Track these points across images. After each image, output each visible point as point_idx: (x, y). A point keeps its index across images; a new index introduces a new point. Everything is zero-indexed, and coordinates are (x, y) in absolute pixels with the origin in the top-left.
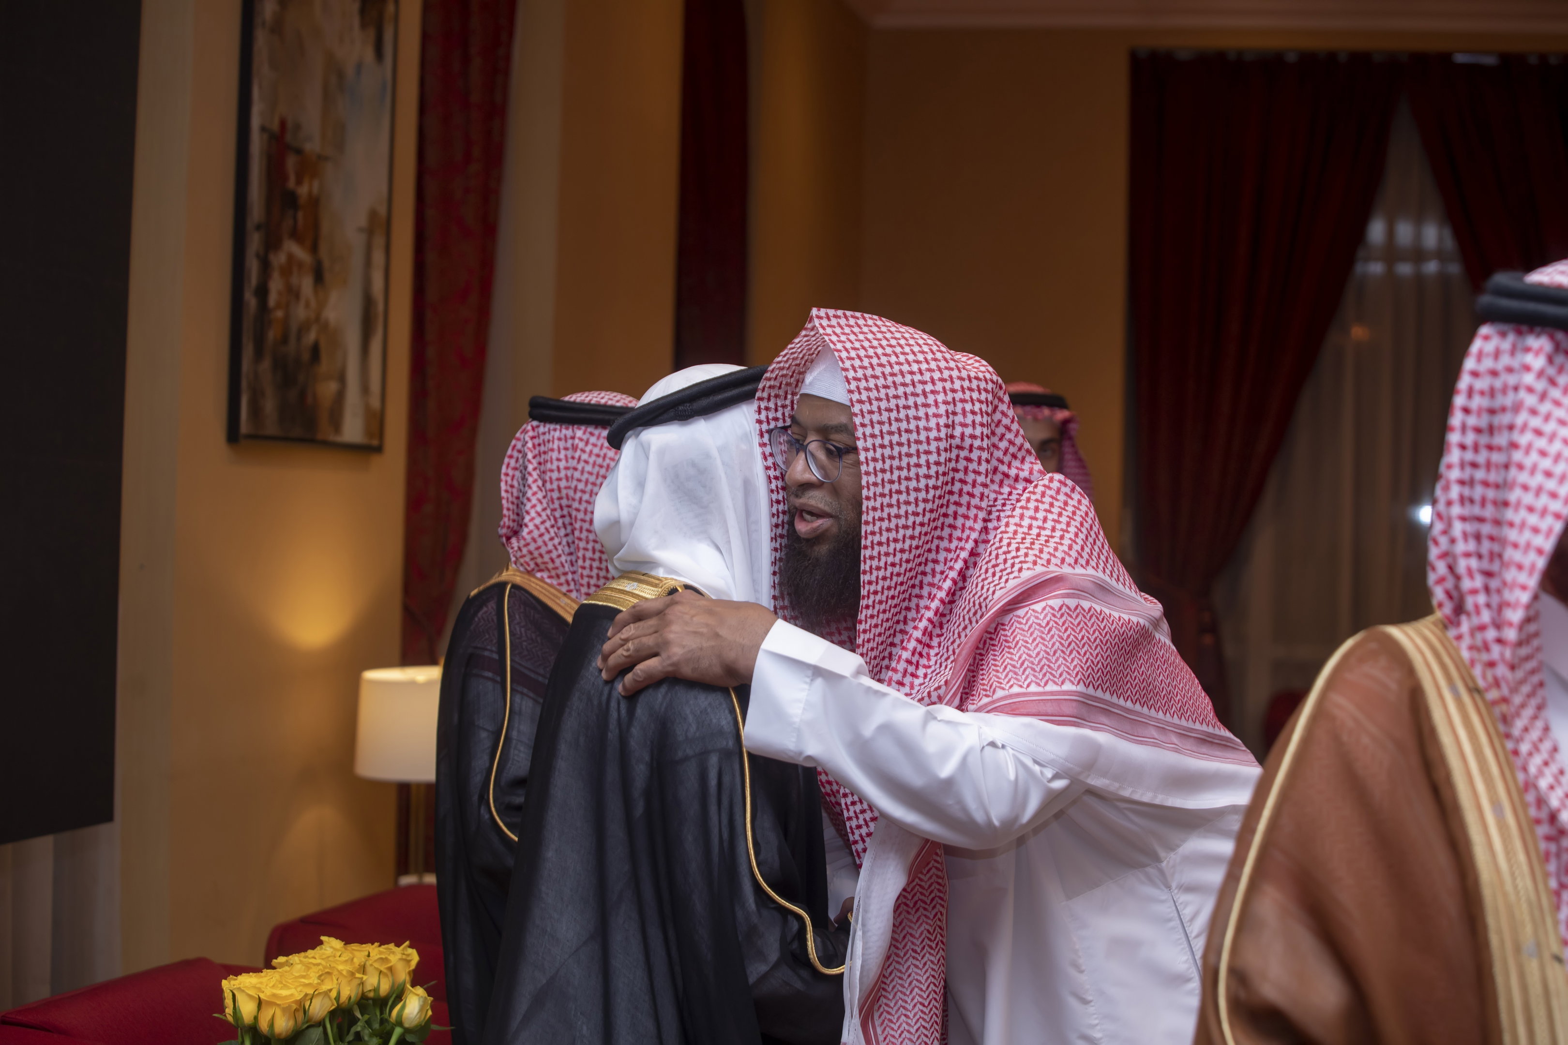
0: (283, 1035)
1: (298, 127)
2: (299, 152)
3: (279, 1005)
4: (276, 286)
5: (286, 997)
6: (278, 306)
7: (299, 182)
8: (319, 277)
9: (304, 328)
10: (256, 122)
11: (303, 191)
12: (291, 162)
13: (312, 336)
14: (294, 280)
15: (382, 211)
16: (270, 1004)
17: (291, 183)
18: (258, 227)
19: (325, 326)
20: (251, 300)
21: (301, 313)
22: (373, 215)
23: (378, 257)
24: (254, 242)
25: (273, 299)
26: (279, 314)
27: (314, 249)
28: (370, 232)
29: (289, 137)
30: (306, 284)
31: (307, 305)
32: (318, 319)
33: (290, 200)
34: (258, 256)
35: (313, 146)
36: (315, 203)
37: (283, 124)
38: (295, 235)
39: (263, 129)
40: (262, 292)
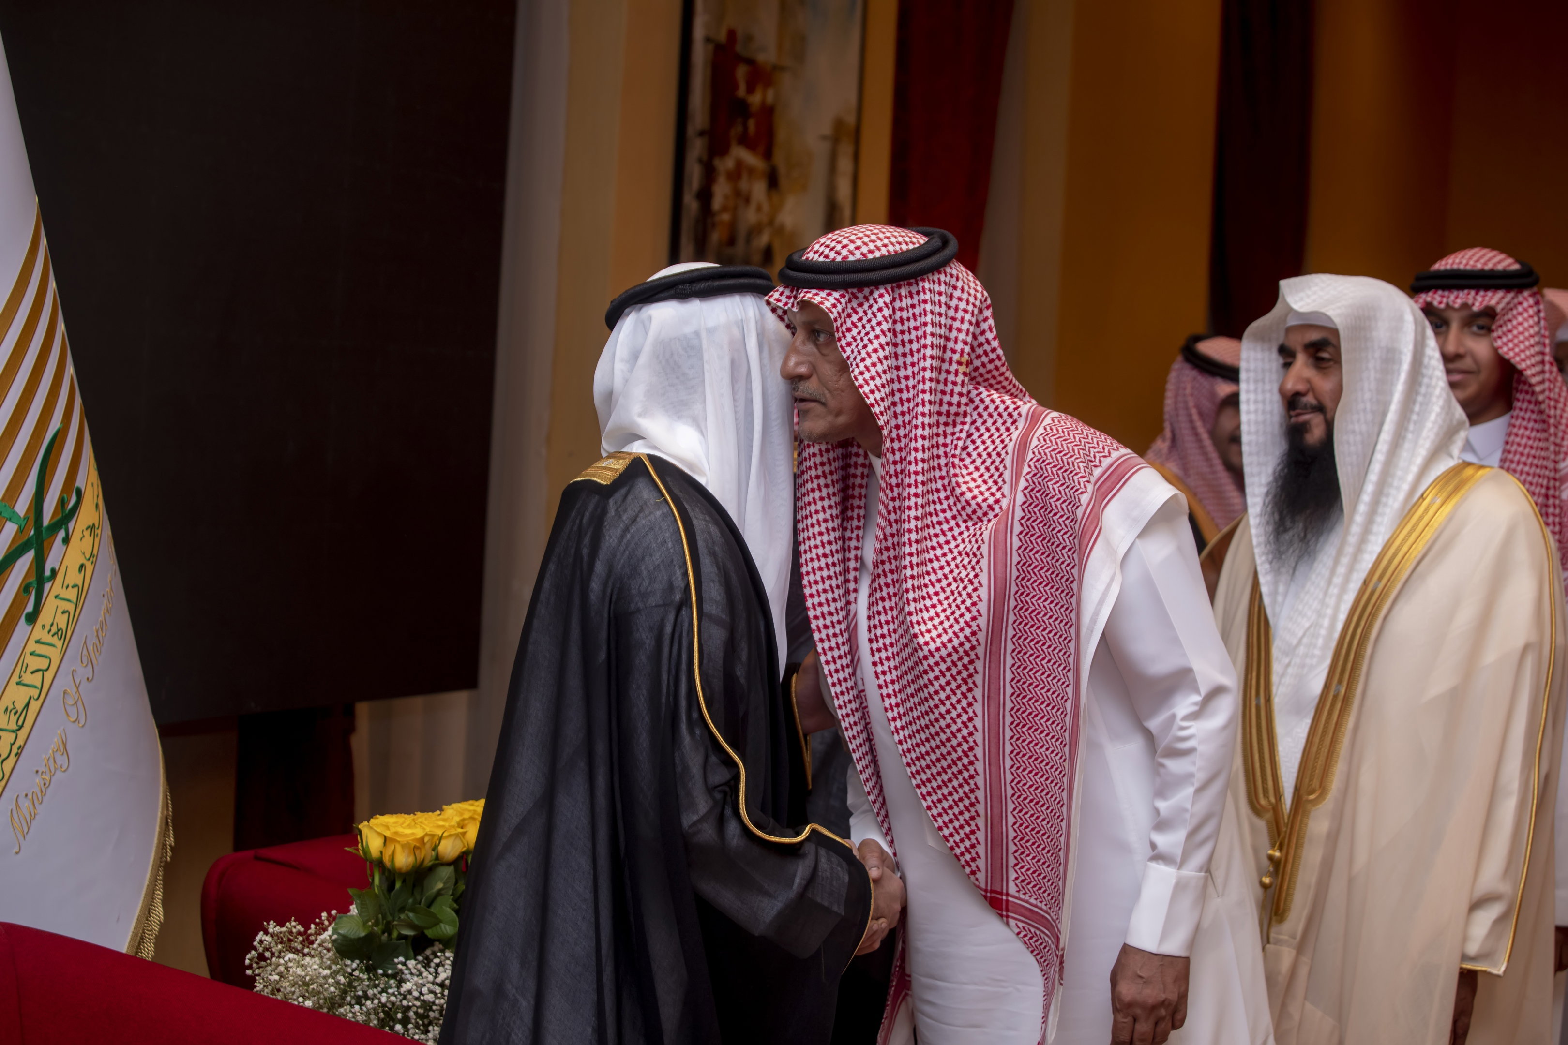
0: (404, 870)
1: (749, 38)
2: (750, 62)
3: (399, 842)
4: (721, 191)
5: (406, 835)
6: (724, 209)
7: (751, 90)
8: (773, 181)
9: (755, 231)
10: (699, 33)
11: (755, 99)
12: (741, 72)
13: (764, 239)
14: (744, 184)
15: (851, 120)
16: (393, 841)
17: (742, 91)
18: (702, 134)
19: (780, 231)
20: (691, 204)
21: (750, 216)
22: (839, 125)
23: (845, 165)
24: (697, 148)
25: (717, 203)
26: (726, 217)
27: (768, 155)
28: (835, 139)
29: (739, 48)
30: (758, 190)
31: (759, 209)
32: (771, 223)
33: (742, 109)
34: (700, 161)
35: (767, 56)
36: (768, 113)
37: (732, 34)
38: (745, 141)
39: (708, 40)
40: (705, 195)
